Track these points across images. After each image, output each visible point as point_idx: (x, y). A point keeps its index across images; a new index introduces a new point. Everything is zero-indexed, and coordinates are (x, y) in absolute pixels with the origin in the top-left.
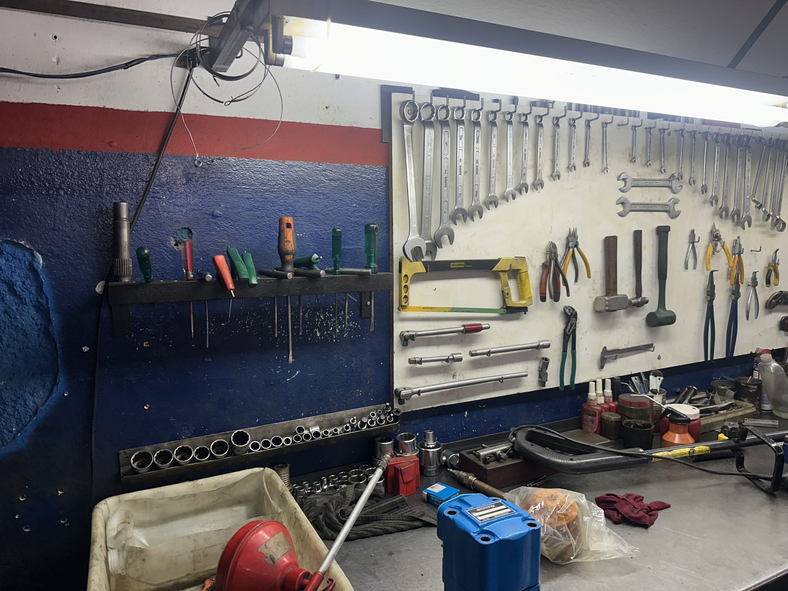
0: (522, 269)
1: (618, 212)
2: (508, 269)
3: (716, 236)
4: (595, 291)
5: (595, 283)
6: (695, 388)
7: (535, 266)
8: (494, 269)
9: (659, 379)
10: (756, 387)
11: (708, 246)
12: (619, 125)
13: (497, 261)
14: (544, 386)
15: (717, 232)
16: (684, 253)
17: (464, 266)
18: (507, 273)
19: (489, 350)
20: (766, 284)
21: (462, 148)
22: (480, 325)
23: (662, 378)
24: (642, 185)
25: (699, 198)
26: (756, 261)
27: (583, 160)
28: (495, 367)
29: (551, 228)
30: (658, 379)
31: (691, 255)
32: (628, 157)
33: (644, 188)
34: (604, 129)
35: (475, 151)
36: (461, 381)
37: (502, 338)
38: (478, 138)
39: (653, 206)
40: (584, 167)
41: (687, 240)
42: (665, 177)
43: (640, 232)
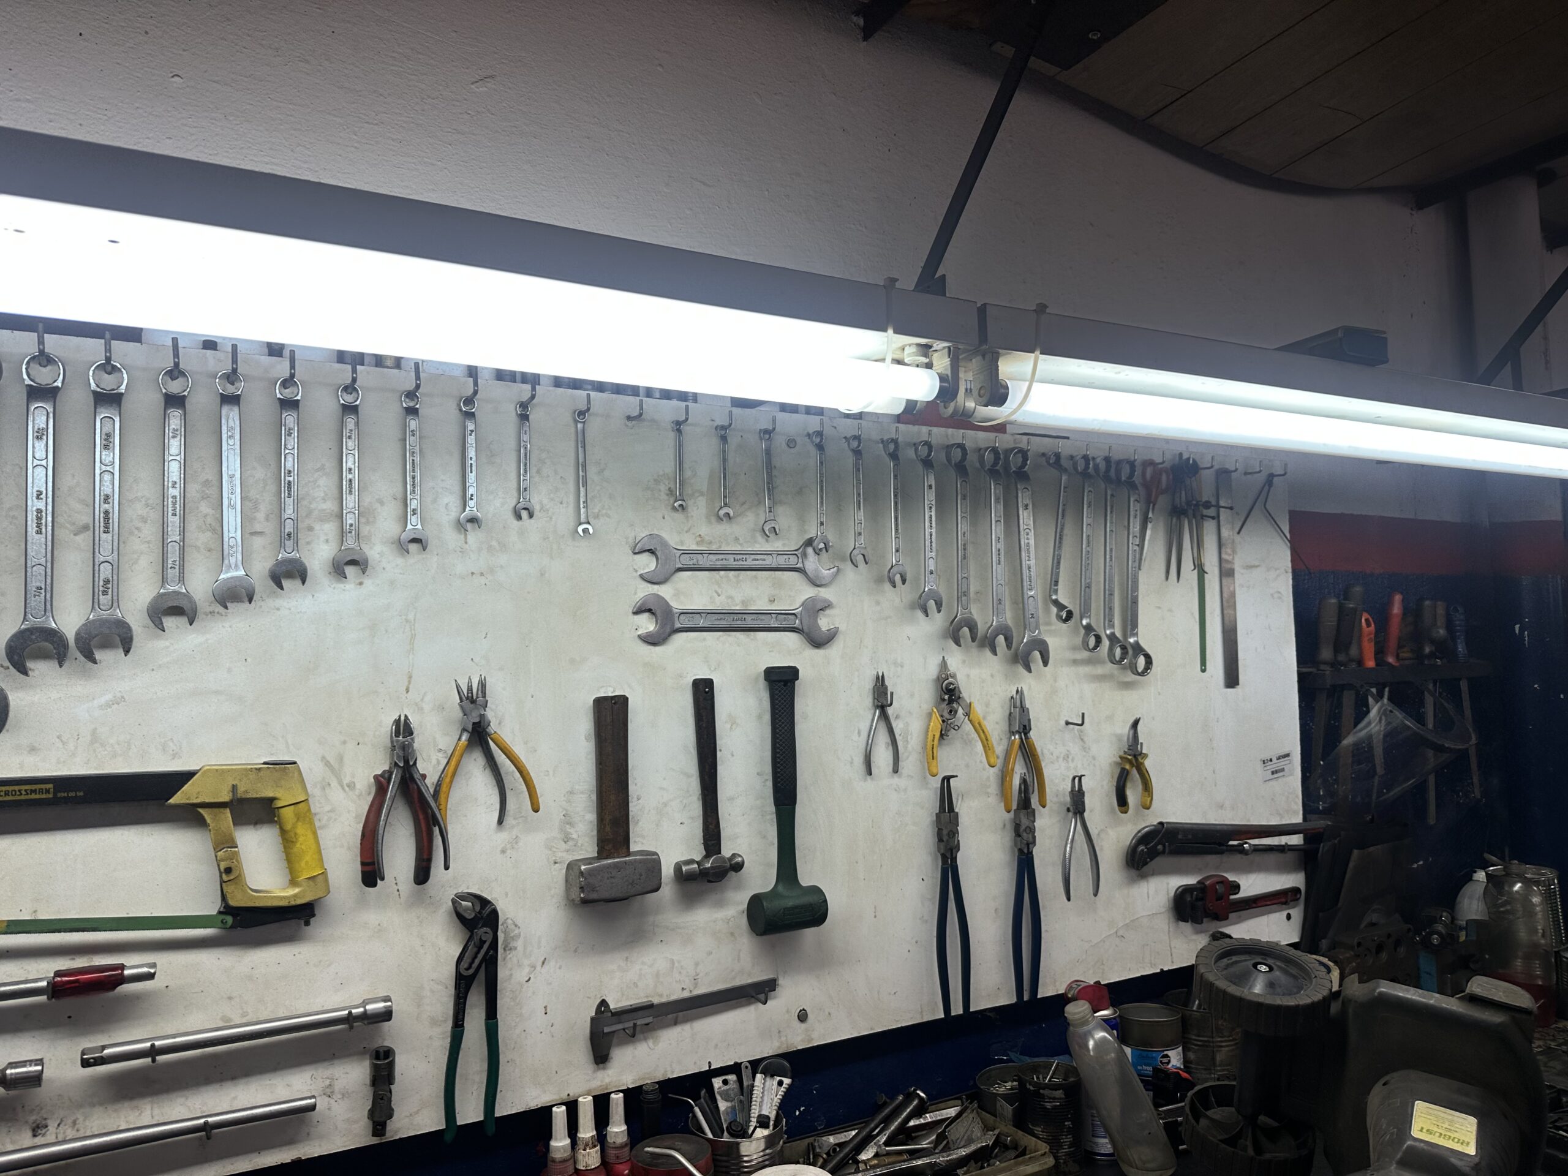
0: (277, 795)
1: (640, 632)
2: (225, 797)
3: (946, 688)
4: (571, 843)
5: (571, 824)
6: (922, 1094)
7: (351, 786)
8: (172, 801)
9: (780, 1083)
10: (1059, 1093)
11: (930, 715)
12: (629, 418)
13: (185, 777)
14: (384, 1135)
15: (950, 679)
16: (859, 733)
17: (51, 796)
18: (228, 810)
19: (148, 1044)
20: (1119, 805)
21: (44, 463)
22: (122, 967)
23: (787, 1081)
24: (708, 564)
25: (894, 598)
26: (1085, 749)
27: (514, 502)
28: (203, 1089)
29: (410, 677)
30: (775, 1083)
31: (882, 738)
32: (664, 497)
33: (722, 573)
34: (580, 426)
35: (97, 472)
36: (65, 1142)
37: (230, 998)
38: (108, 437)
39: (749, 618)
40: (518, 520)
41: (868, 701)
42: (784, 545)
43: (709, 683)
